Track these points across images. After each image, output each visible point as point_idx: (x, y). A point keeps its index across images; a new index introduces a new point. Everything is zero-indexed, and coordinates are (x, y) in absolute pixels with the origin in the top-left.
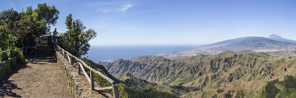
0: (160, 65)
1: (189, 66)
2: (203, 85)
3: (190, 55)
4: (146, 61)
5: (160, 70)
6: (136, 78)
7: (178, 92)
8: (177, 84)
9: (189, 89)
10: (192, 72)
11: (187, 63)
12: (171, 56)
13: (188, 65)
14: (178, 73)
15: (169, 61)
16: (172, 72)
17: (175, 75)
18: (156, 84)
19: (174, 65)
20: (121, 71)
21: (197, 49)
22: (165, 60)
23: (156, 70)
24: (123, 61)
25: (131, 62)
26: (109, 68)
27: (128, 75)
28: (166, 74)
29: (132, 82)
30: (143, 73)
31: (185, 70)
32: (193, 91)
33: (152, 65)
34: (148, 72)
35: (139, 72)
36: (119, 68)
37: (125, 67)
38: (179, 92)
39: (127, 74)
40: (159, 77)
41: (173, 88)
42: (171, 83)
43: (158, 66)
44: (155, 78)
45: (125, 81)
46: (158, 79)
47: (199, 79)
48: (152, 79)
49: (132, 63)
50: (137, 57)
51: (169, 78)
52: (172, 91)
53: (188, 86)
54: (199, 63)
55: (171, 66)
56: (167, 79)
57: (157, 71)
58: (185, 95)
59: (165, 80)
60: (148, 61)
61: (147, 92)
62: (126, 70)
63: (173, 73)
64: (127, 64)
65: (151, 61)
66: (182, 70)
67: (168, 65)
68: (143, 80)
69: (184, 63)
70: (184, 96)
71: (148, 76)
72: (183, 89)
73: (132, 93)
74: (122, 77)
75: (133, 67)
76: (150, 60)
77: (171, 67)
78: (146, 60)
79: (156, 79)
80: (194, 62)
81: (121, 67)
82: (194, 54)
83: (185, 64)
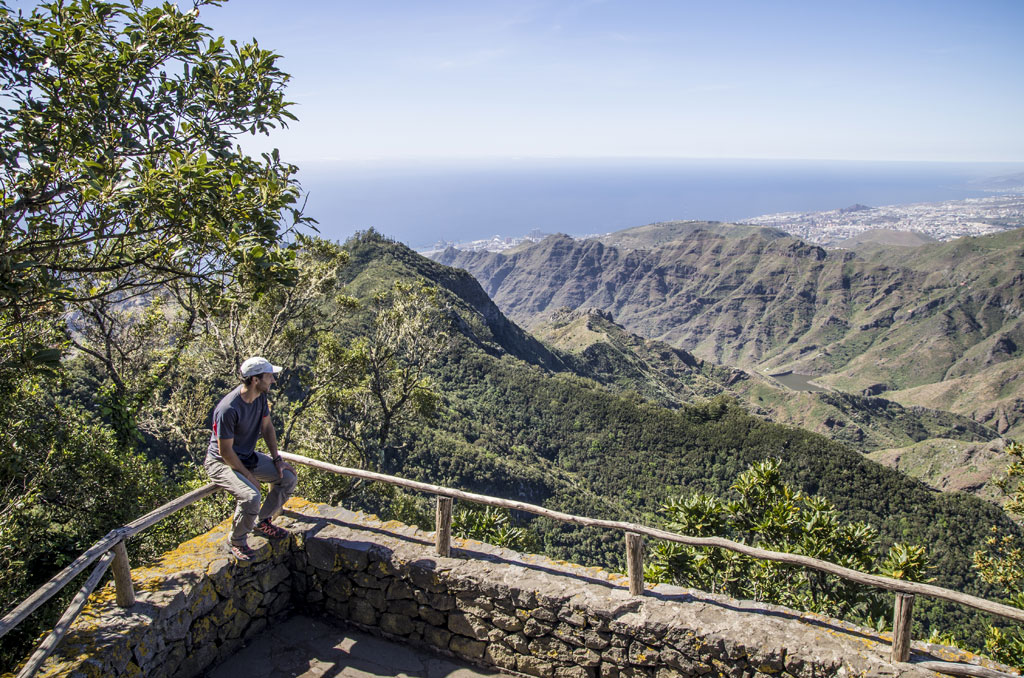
0: (765, 277)
1: (936, 295)
2: (1015, 414)
3: (952, 229)
4: (692, 252)
5: (765, 300)
6: (638, 340)
7: (860, 432)
8: (858, 387)
9: (923, 420)
10: (951, 330)
11: (925, 274)
12: (830, 228)
13: (931, 289)
14: (867, 328)
15: (822, 254)
16: (833, 319)
17: (849, 336)
18: (741, 376)
19: (846, 283)
20: (559, 301)
21: (1000, 195)
22: (799, 249)
23: (743, 299)
24: (570, 248)
25: (612, 254)
26: (497, 282)
27: (600, 320)
28: (795, 326)
29: (621, 359)
30: (675, 313)
31: (913, 314)
32: (947, 436)
33: (723, 272)
34: (701, 307)
35: (652, 309)
36: (551, 285)
37: (580, 278)
38: (868, 430)
39: (593, 318)
40: (759, 341)
41: (836, 405)
42: (825, 377)
43: (754, 278)
44: (736, 343)
45: (584, 354)
46: (750, 349)
47: (997, 371)
48: (719, 348)
49: (616, 257)
50: (643, 229)
51: (814, 348)
52: (830, 423)
53: (922, 404)
54: (1008, 279)
55: (829, 284)
56: (802, 351)
57: (751, 307)
58: (901, 451)
59: (789, 356)
60: (700, 253)
61: (705, 420)
62: (582, 293)
63: (838, 324)
64: (589, 262)
65: (717, 251)
66: (895, 309)
67: (815, 276)
68: (675, 351)
69: (906, 271)
70: (894, 452)
71: (699, 331)
72: (890, 417)
73: (627, 420)
74: (567, 331)
75: (624, 277)
76: (716, 244)
77: (831, 288)
78: (694, 244)
79: (740, 346)
80: (974, 275)
81: (560, 279)
82: (976, 225)
83: (915, 283)
